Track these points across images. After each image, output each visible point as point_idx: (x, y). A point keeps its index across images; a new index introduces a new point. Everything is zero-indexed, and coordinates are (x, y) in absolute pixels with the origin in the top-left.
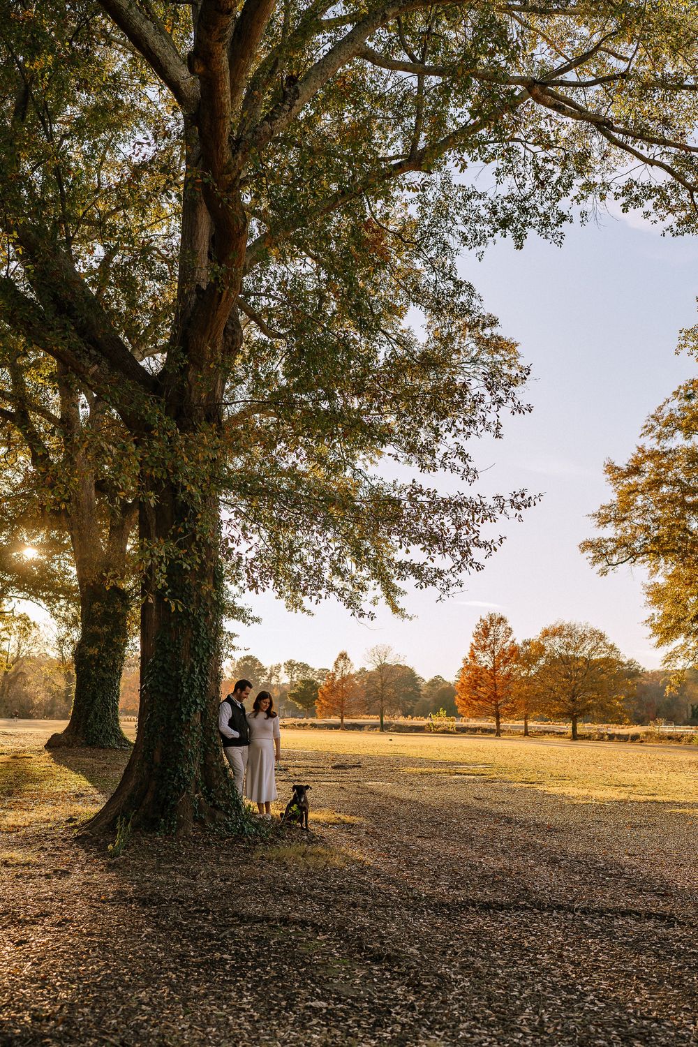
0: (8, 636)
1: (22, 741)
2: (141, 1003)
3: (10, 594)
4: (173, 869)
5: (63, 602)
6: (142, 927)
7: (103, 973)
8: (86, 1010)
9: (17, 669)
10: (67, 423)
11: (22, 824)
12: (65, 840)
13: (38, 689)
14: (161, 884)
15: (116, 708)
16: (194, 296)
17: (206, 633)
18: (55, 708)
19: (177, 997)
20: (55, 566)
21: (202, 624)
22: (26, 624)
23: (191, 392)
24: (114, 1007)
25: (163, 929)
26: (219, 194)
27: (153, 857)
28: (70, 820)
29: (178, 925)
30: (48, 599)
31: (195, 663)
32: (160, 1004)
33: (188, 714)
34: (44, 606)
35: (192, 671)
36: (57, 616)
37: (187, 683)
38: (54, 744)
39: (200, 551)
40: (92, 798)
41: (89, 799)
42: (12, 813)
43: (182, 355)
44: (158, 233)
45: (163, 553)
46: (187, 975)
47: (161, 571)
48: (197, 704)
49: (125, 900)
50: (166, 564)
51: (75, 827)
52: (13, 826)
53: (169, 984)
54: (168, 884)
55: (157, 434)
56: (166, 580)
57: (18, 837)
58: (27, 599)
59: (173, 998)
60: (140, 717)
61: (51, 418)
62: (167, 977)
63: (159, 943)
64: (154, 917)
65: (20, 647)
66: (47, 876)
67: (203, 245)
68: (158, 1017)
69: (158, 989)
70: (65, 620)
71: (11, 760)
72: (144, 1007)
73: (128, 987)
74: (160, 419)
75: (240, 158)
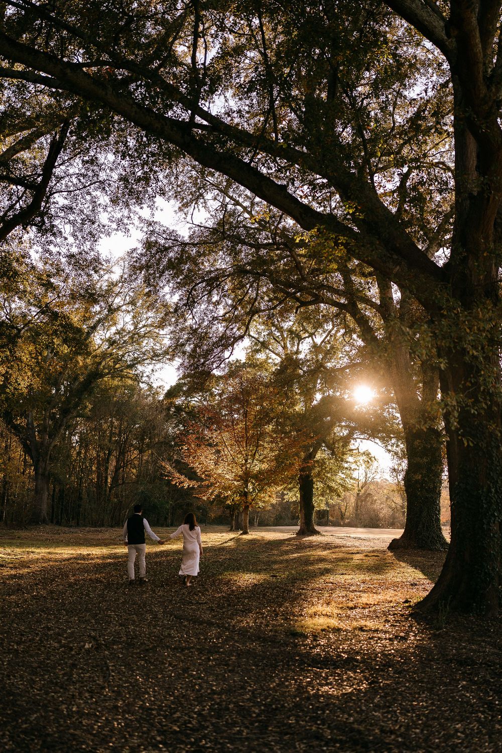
0: (356, 467)
1: (372, 544)
2: (457, 731)
3: (355, 436)
4: (483, 641)
5: (393, 441)
6: (459, 680)
7: (430, 708)
8: (418, 731)
9: (366, 491)
10: (385, 307)
11: (373, 603)
12: (402, 615)
13: (382, 506)
14: (474, 651)
15: (438, 520)
16: (468, 202)
17: (498, 462)
18: (396, 520)
19: (484, 731)
20: (385, 414)
21: (494, 454)
22: (369, 458)
23: (471, 276)
24: (437, 731)
25: (475, 683)
26: (478, 123)
27: (468, 632)
28: (407, 601)
29: (487, 682)
30: (382, 439)
31: (491, 485)
32: (471, 734)
33: (488, 523)
34: (380, 443)
35: (489, 491)
36: (389, 451)
37: (486, 500)
38: (394, 546)
39: (485, 399)
40: (423, 587)
41: (420, 587)
42: (366, 595)
43: (461, 250)
44: (443, 150)
45: (454, 403)
46: (493, 717)
47: (454, 417)
48: (495, 516)
49: (447, 660)
50: (458, 411)
51: (410, 606)
52: (367, 604)
53: (479, 720)
54: (479, 652)
55: (445, 313)
56: (458, 423)
57: (370, 612)
58: (368, 439)
59: (481, 731)
60: (452, 526)
61: (373, 305)
62: (477, 716)
63: (472, 692)
64: (469, 674)
65: (366, 475)
66: (390, 639)
67: (473, 162)
68: (469, 742)
69: (470, 723)
70: (396, 454)
71: (364, 558)
72: (459, 734)
73: (447, 719)
74: (448, 301)
75: (494, 90)
